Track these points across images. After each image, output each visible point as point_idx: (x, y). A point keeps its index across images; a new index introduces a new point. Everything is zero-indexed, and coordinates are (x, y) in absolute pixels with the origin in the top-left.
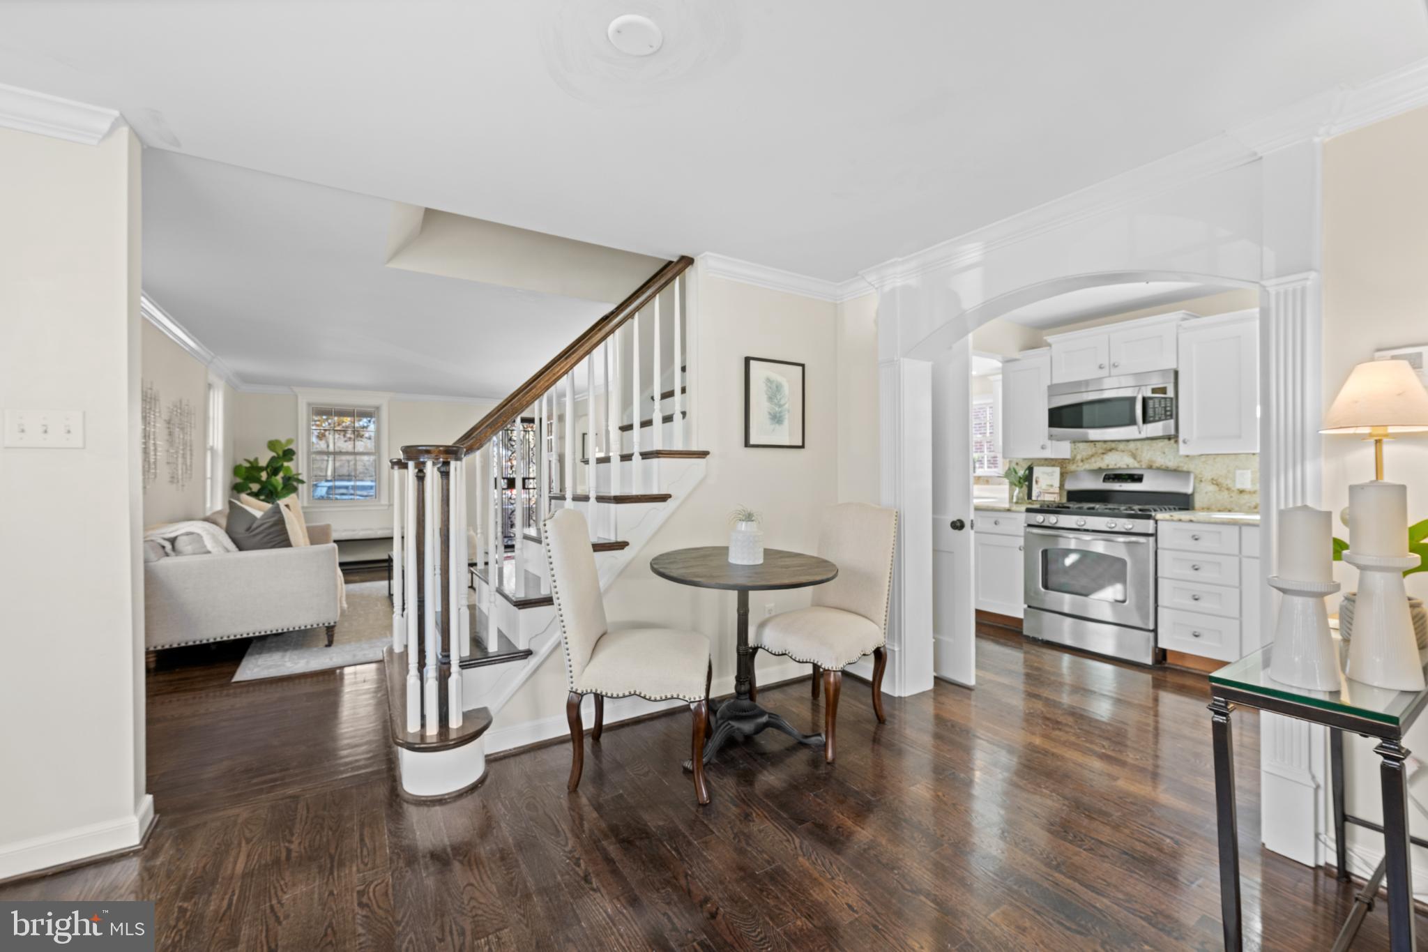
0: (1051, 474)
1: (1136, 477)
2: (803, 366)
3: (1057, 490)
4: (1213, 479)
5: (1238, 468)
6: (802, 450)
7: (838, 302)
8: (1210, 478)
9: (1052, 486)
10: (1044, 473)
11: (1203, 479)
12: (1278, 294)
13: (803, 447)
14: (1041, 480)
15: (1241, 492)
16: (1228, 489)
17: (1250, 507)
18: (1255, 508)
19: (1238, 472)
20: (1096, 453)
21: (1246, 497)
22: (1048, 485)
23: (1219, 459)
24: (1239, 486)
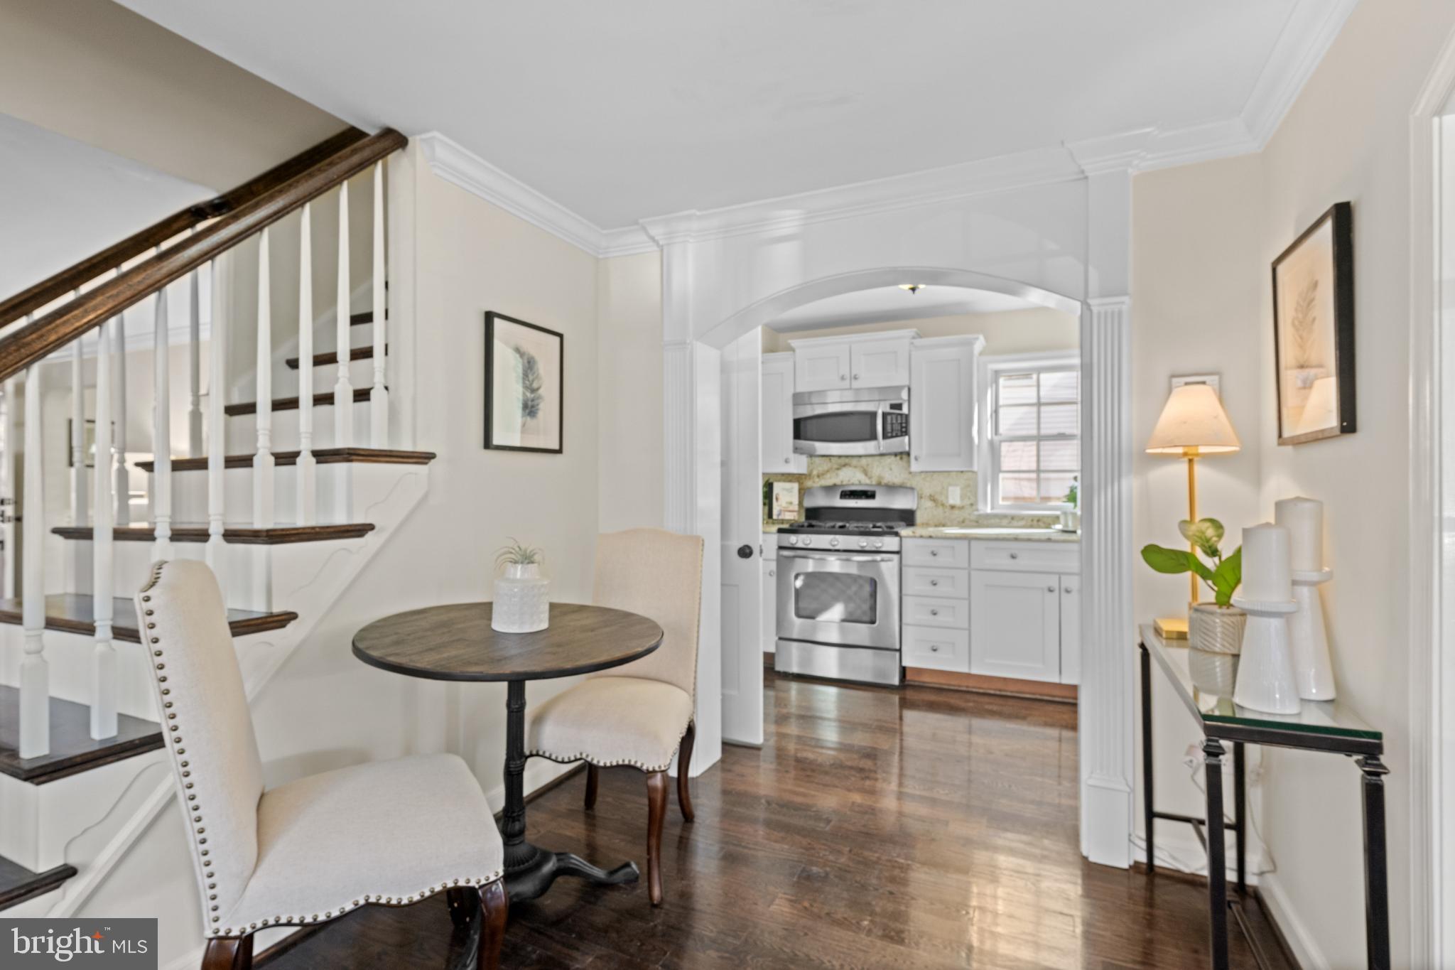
0: (790, 491)
1: (869, 493)
2: (561, 336)
3: (796, 508)
4: (930, 495)
5: (950, 485)
6: (558, 456)
7: (601, 256)
8: (928, 494)
9: (791, 503)
10: (784, 489)
11: (923, 496)
12: (1099, 314)
13: (560, 451)
14: (780, 497)
15: (953, 507)
16: (943, 505)
17: (959, 522)
18: (963, 522)
19: (951, 489)
20: (831, 469)
21: (956, 512)
22: (787, 503)
23: (935, 475)
24: (951, 502)
